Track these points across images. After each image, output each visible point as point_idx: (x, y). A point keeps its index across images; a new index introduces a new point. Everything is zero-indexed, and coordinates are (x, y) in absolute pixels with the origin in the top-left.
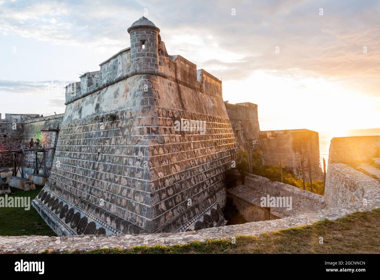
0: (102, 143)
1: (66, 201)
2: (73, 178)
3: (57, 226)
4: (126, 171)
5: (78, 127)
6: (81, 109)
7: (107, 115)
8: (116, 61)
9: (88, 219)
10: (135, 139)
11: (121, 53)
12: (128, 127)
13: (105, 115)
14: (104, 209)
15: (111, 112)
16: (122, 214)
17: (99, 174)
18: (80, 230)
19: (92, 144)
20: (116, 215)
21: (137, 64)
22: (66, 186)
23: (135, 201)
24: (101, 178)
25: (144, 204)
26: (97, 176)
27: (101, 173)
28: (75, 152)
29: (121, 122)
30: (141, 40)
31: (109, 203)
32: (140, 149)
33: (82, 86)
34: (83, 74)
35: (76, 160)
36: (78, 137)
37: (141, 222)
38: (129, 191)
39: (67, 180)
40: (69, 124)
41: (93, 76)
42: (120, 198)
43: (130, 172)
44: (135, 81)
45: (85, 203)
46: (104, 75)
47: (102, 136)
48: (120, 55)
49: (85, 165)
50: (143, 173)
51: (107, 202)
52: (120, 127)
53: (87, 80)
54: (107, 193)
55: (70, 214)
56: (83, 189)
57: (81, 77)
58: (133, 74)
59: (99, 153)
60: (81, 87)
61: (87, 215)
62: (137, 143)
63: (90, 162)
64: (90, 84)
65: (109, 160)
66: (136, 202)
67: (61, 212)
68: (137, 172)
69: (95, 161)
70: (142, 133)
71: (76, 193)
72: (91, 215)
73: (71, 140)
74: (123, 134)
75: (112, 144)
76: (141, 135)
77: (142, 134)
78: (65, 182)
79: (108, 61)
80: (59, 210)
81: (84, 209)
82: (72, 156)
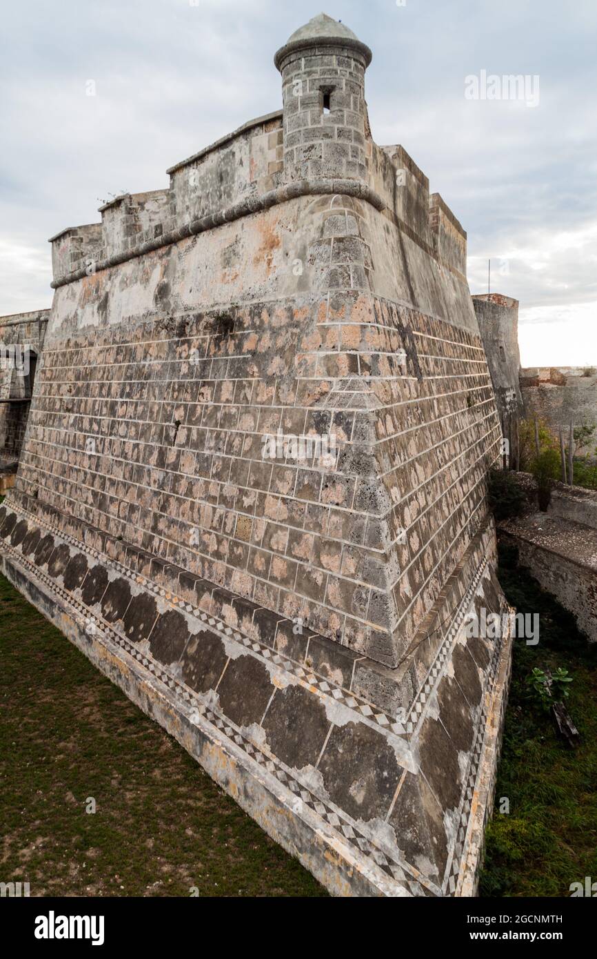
0: (188, 397)
1: (76, 543)
2: (93, 486)
3: (62, 610)
4: (282, 479)
5: (97, 347)
6: (106, 300)
7: (199, 317)
8: (226, 156)
9: (156, 600)
10: (310, 386)
11: (246, 132)
12: (281, 351)
13: (191, 317)
14: (206, 578)
15: (215, 308)
16: (275, 600)
17: (184, 482)
18: (136, 628)
19: (151, 395)
20: (253, 600)
21: (309, 164)
22: (71, 503)
23: (321, 569)
24: (189, 492)
25: (357, 582)
26: (174, 486)
27: (187, 477)
28: (96, 415)
29: (254, 336)
30: (320, 86)
31: (225, 564)
32: (332, 419)
33: (107, 235)
34: (111, 199)
35: (100, 436)
36: (103, 377)
37: (348, 630)
38: (296, 538)
39: (73, 489)
40: (69, 340)
41: (141, 205)
42: (263, 554)
43: (299, 484)
44: (302, 215)
45: (141, 557)
46: (183, 202)
47: (185, 376)
48: (242, 140)
49: (130, 453)
50: (350, 492)
51: (216, 560)
52: (249, 352)
53: (124, 216)
54: (213, 536)
55: (94, 581)
56: (130, 517)
57: (103, 211)
58: (294, 195)
59: (178, 423)
60: (104, 238)
61: (152, 590)
62: (317, 400)
63: (146, 446)
64: (131, 228)
65: (217, 444)
66: (324, 571)
67: (67, 573)
68: (327, 486)
69: (166, 443)
70: (332, 369)
71: (107, 525)
72: (166, 593)
73: (80, 383)
74: (262, 371)
75: (223, 398)
76: (329, 375)
77: (333, 373)
78: (68, 493)
79: (199, 159)
80: (58, 565)
81: (140, 571)
82: (86, 425)
